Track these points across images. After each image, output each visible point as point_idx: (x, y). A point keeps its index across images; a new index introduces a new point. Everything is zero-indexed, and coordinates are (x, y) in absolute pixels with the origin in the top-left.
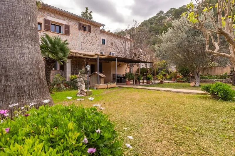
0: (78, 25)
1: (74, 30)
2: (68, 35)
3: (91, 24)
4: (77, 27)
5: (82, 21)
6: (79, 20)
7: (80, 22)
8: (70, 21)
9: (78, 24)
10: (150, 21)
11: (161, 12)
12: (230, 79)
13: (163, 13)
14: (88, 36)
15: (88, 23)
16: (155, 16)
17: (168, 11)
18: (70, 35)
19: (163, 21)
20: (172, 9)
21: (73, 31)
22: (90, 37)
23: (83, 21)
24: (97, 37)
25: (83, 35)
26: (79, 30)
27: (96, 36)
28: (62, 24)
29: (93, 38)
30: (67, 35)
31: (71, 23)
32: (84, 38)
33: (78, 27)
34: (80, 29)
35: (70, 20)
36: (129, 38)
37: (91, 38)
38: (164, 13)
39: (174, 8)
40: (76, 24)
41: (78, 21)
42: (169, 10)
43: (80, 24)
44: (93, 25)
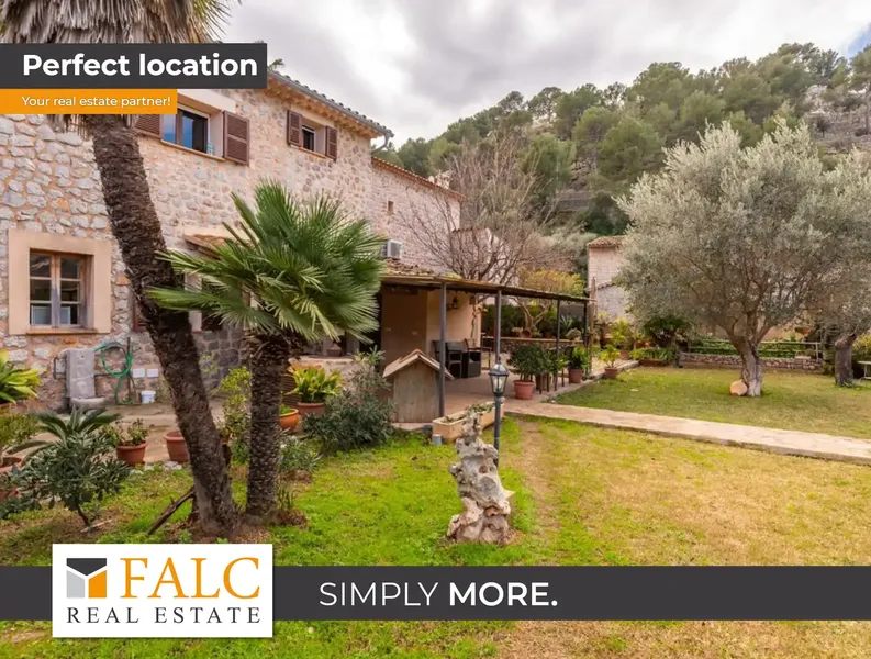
0: (284, 123)
1: (268, 143)
2: (242, 164)
3: (337, 122)
4: (279, 130)
5: (302, 108)
6: (289, 101)
7: (294, 109)
8: (252, 101)
9: (285, 115)
10: (479, 122)
11: (515, 97)
12: (809, 358)
13: (520, 99)
14: (323, 176)
15: (324, 115)
16: (495, 108)
17: (537, 94)
18: (252, 164)
19: (525, 129)
20: (548, 90)
21: (265, 149)
22: (331, 178)
23: (305, 105)
24: (357, 180)
25: (303, 169)
26: (289, 144)
27: (354, 176)
28: (214, 112)
29: (343, 182)
30: (237, 164)
31: (256, 111)
32: (309, 182)
33: (284, 130)
34: (291, 140)
35: (248, 96)
36: (446, 185)
37: (335, 182)
38: (525, 100)
39: (555, 89)
40: (274, 115)
41: (286, 105)
42: (541, 94)
43: (293, 120)
44: (344, 126)
